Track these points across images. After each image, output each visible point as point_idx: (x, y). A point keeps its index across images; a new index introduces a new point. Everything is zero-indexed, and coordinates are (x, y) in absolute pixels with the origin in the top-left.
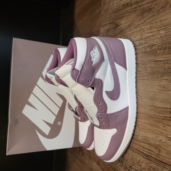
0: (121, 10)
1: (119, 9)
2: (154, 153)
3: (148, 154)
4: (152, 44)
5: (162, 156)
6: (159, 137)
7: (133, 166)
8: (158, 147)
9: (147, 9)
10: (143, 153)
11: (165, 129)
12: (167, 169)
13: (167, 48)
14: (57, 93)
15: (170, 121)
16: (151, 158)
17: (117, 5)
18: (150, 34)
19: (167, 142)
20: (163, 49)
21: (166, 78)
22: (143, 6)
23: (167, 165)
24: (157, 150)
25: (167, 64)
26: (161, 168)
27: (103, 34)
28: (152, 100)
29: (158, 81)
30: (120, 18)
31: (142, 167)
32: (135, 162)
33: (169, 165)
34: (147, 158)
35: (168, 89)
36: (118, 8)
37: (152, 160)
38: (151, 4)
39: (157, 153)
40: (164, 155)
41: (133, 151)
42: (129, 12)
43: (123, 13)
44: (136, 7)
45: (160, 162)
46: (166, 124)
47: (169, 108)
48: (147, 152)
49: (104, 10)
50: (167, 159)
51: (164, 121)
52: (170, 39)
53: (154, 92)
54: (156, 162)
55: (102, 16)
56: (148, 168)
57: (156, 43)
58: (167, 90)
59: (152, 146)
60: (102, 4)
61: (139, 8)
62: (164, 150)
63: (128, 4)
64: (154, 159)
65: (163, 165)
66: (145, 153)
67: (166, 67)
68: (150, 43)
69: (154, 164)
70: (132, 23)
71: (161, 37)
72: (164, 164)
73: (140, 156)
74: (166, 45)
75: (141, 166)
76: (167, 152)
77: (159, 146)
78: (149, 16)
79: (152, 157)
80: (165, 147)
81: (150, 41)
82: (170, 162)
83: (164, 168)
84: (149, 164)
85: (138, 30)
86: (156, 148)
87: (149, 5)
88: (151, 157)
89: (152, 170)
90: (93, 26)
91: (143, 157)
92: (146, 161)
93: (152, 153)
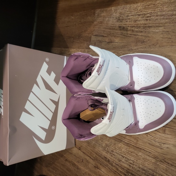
0: (117, 30)
1: (115, 28)
3: (128, 142)
8: (137, 138)
9: (140, 40)
10: (124, 142)
14: (50, 99)
17: (113, 23)
22: (138, 36)
23: (142, 150)
26: (137, 151)
27: (95, 43)
30: (115, 37)
31: (123, 151)
32: (116, 147)
33: (144, 150)
34: (127, 145)
36: (113, 27)
37: (131, 146)
38: (145, 38)
39: (135, 142)
40: (140, 143)
41: (116, 140)
42: (124, 35)
43: (118, 34)
44: (131, 34)
45: (137, 148)
49: (98, 21)
50: (142, 146)
54: (134, 148)
55: (95, 25)
56: (127, 151)
59: (132, 138)
60: (96, 15)
61: (134, 37)
62: (141, 141)
63: (125, 28)
65: (139, 150)
66: (126, 142)
69: (132, 149)
70: (126, 45)
73: (121, 144)
75: (121, 150)
76: (143, 142)
78: (141, 46)
80: (142, 139)
82: (144, 148)
83: (140, 152)
84: (128, 149)
86: (135, 139)
87: (143, 38)
88: (130, 144)
89: (130, 153)
90: (83, 31)
91: (124, 144)
92: (126, 147)
93: (132, 142)
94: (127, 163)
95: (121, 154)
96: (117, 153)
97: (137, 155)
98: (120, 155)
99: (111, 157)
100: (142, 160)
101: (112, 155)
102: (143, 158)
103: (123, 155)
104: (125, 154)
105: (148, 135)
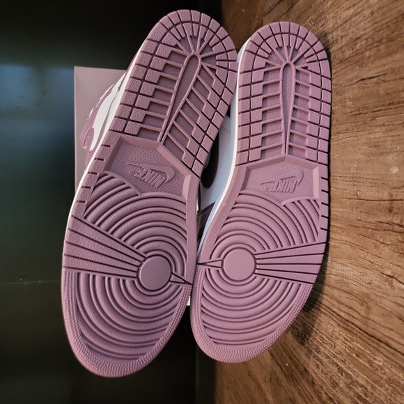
2: (359, 314)
3: (347, 317)
4: (354, 37)
5: (373, 321)
6: (367, 275)
7: (321, 347)
8: (366, 300)
10: (338, 315)
11: (378, 253)
12: (382, 353)
13: (384, 41)
15: (387, 232)
16: (353, 326)
18: (351, 11)
19: (383, 287)
20: (376, 44)
21: (380, 120)
23: (382, 344)
24: (364, 307)
25: (384, 84)
26: (370, 351)
28: (355, 183)
29: (366, 132)
31: (338, 348)
32: (324, 336)
33: (387, 344)
34: (345, 326)
35: (385, 151)
37: (354, 332)
39: (363, 314)
40: (378, 319)
45: (370, 338)
46: (381, 240)
47: (387, 198)
48: (345, 312)
50: (382, 330)
51: (377, 232)
52: (388, 14)
53: (358, 161)
54: (361, 336)
56: (348, 351)
57: (362, 33)
58: (382, 154)
59: (355, 298)
62: (377, 307)
64: (357, 329)
65: (375, 345)
66: (342, 314)
67: (382, 92)
68: (351, 35)
69: (358, 342)
71: (372, 13)
72: (376, 341)
73: (334, 323)
74: (381, 32)
75: (335, 347)
76: (383, 311)
77: (368, 296)
79: (355, 325)
80: (378, 300)
81: (352, 30)
82: (387, 337)
84: (350, 342)
85: (328, 5)
86: (363, 303)
88: (353, 324)
89: (354, 356)
90: (252, 18)
91: (339, 325)
92: (344, 333)
93: (355, 314)
94: (352, 394)
95: (335, 360)
96: (327, 357)
97: (371, 363)
98: (334, 363)
99: (316, 371)
100: (386, 386)
101: (318, 363)
102: (389, 379)
103: (339, 364)
104: (344, 362)
105: (395, 283)
